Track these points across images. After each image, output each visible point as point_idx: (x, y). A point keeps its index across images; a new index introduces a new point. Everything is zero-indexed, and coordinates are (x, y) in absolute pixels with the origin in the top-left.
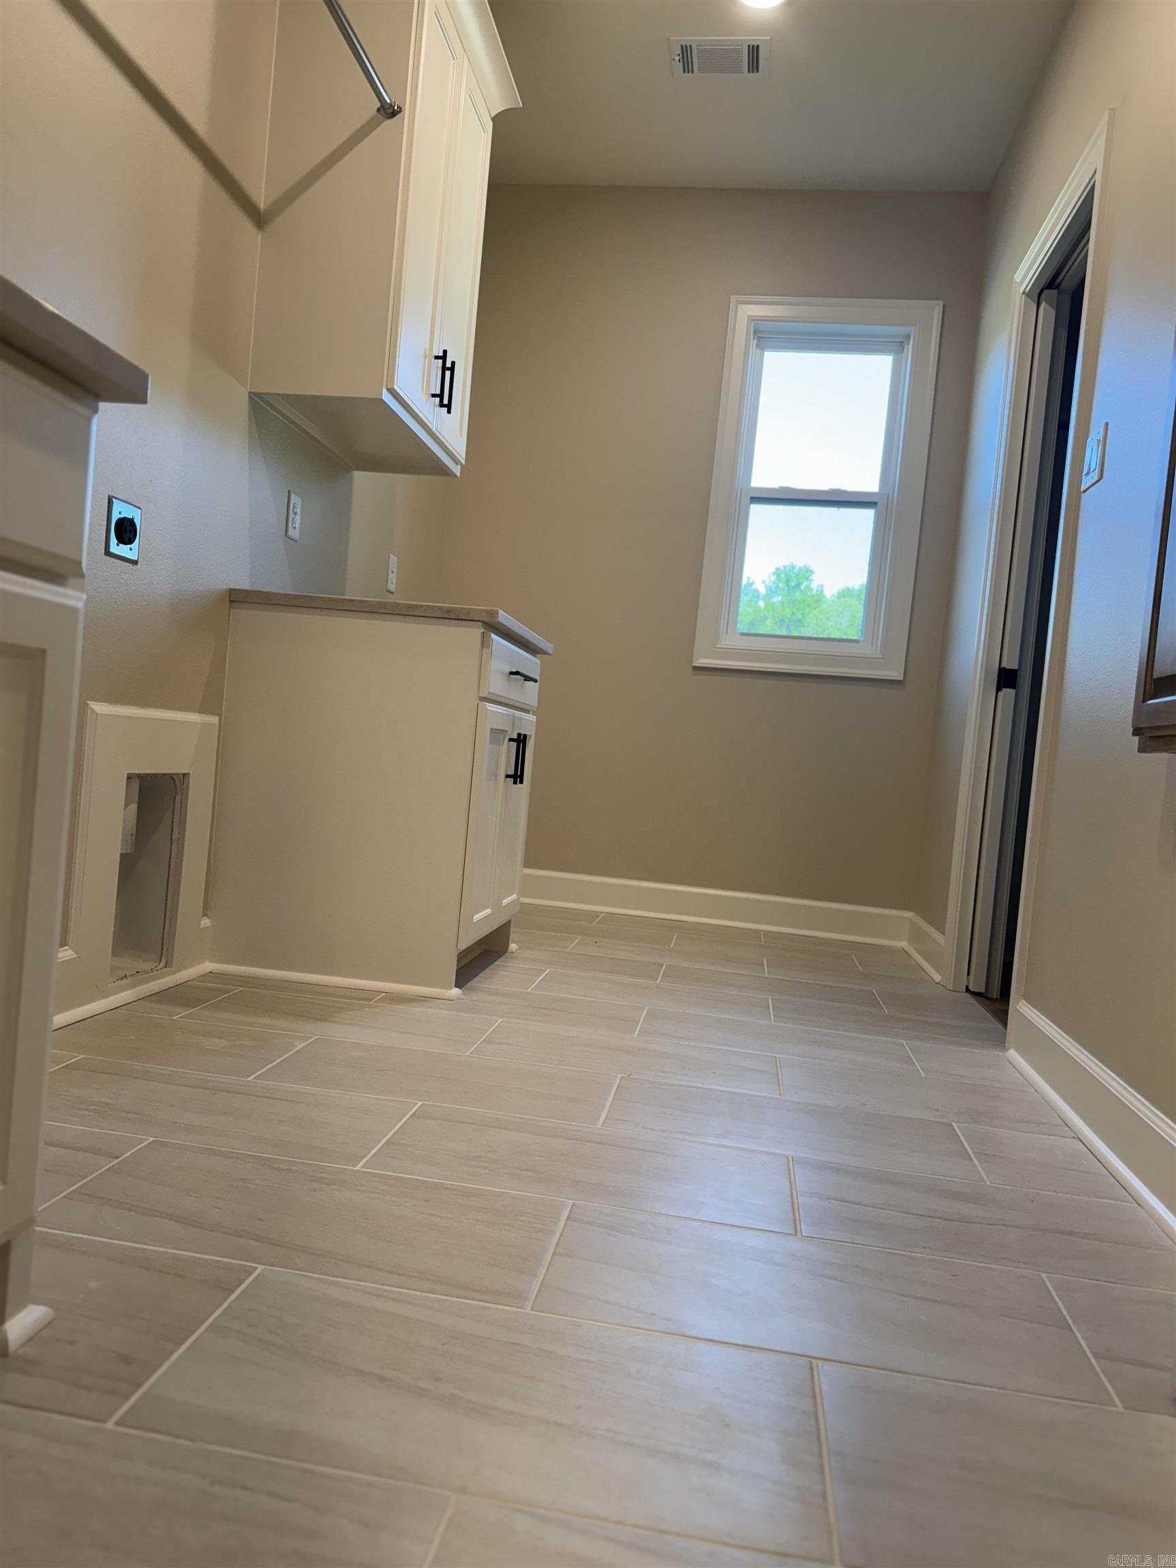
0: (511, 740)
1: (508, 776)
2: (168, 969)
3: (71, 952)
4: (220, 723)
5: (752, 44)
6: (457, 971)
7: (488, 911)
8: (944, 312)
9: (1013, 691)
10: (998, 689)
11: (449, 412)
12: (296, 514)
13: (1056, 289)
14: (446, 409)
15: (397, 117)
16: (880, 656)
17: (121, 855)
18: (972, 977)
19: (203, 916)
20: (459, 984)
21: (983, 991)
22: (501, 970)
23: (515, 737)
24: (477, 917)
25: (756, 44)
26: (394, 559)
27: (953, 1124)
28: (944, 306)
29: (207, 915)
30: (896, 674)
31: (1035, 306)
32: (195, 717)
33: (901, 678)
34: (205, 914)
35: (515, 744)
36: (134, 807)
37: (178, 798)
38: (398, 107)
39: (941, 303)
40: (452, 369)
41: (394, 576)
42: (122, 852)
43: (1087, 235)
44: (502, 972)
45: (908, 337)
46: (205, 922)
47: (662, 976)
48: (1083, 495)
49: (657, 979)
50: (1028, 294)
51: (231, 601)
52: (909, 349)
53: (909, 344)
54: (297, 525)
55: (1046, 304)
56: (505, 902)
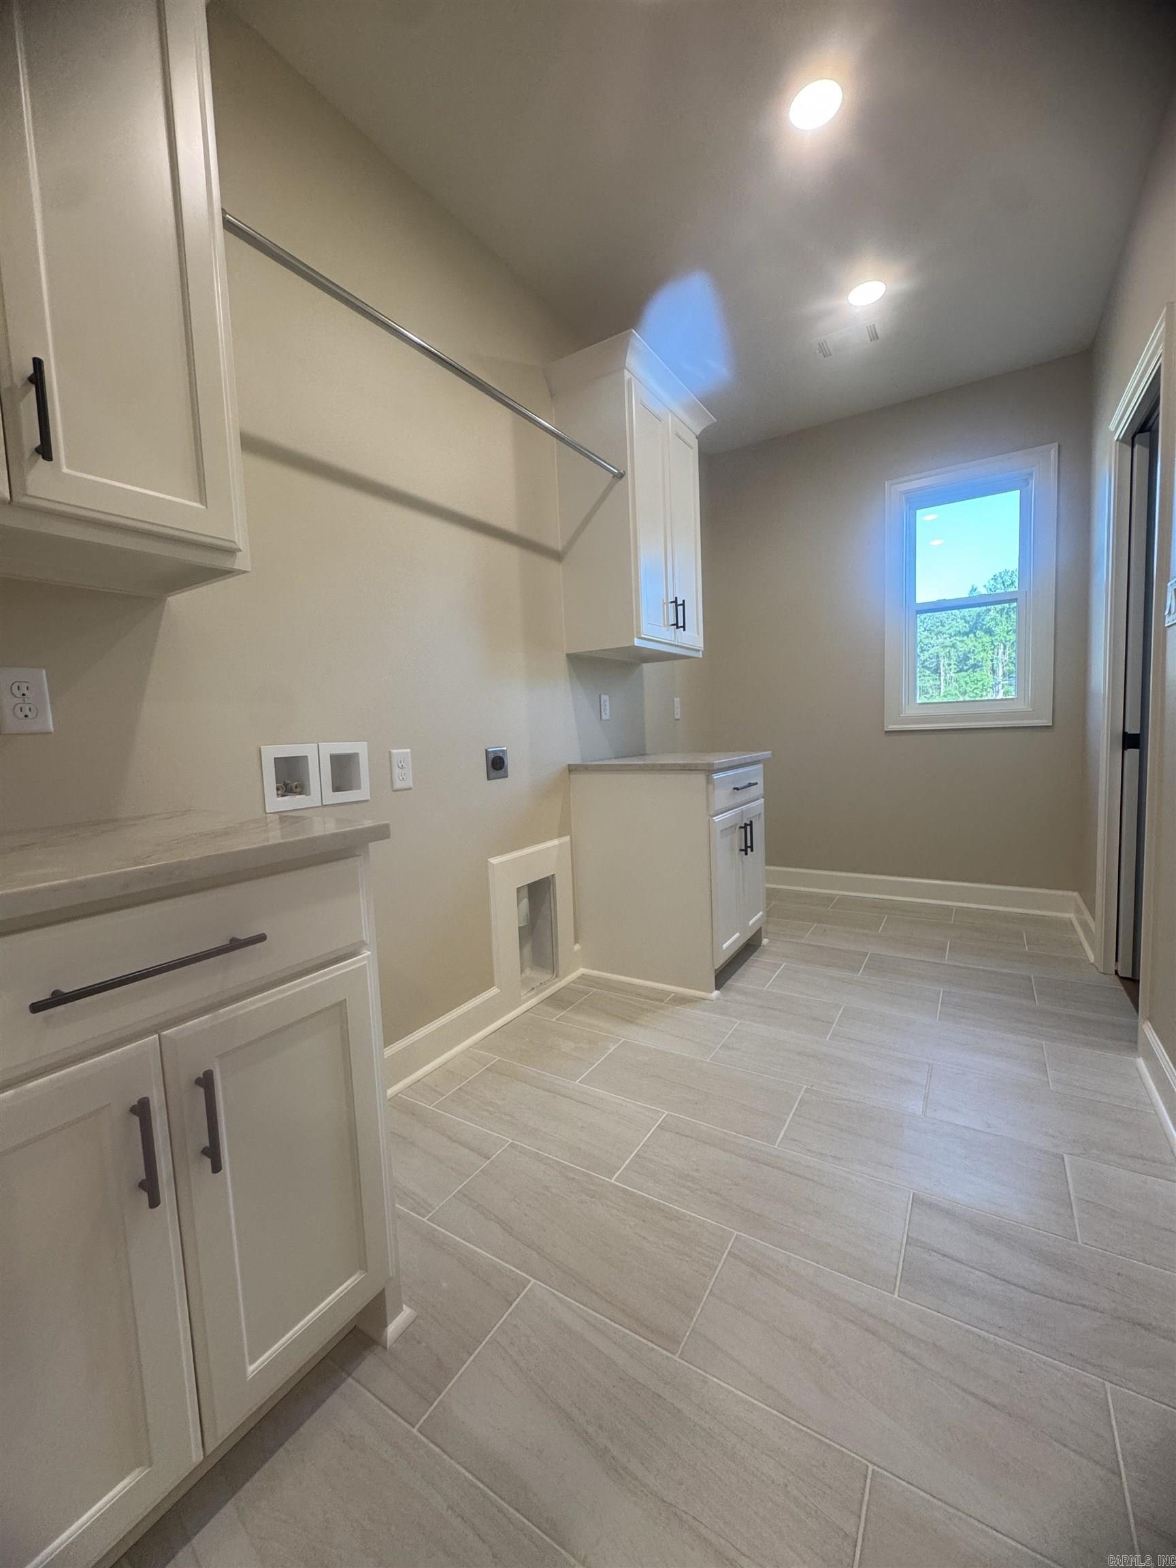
0: (741, 827)
1: (741, 850)
2: (557, 979)
3: (497, 989)
4: (571, 841)
5: (868, 325)
6: (716, 977)
7: (737, 935)
8: (1059, 451)
9: (1138, 750)
10: (1124, 748)
11: (684, 630)
12: (605, 705)
13: (1148, 431)
14: (682, 629)
15: (624, 478)
16: (1031, 710)
17: (519, 928)
18: (1120, 963)
19: (575, 944)
20: (718, 987)
21: (1130, 976)
22: (752, 966)
23: (743, 825)
24: (725, 946)
25: (871, 324)
26: (677, 700)
27: (1064, 1155)
28: (1059, 447)
29: (578, 942)
30: (1047, 722)
31: (1130, 449)
32: (555, 842)
33: (1051, 724)
34: (576, 941)
35: (743, 830)
36: (525, 902)
37: (552, 886)
38: (624, 471)
39: (1057, 444)
40: (683, 605)
41: (679, 710)
42: (520, 925)
43: (1157, 410)
44: (752, 968)
45: (1031, 474)
46: (577, 947)
47: (865, 967)
48: (1169, 631)
49: (859, 971)
50: (1122, 441)
51: (570, 771)
52: (1033, 482)
53: (1032, 479)
54: (608, 712)
55: (1140, 446)
56: (751, 922)
